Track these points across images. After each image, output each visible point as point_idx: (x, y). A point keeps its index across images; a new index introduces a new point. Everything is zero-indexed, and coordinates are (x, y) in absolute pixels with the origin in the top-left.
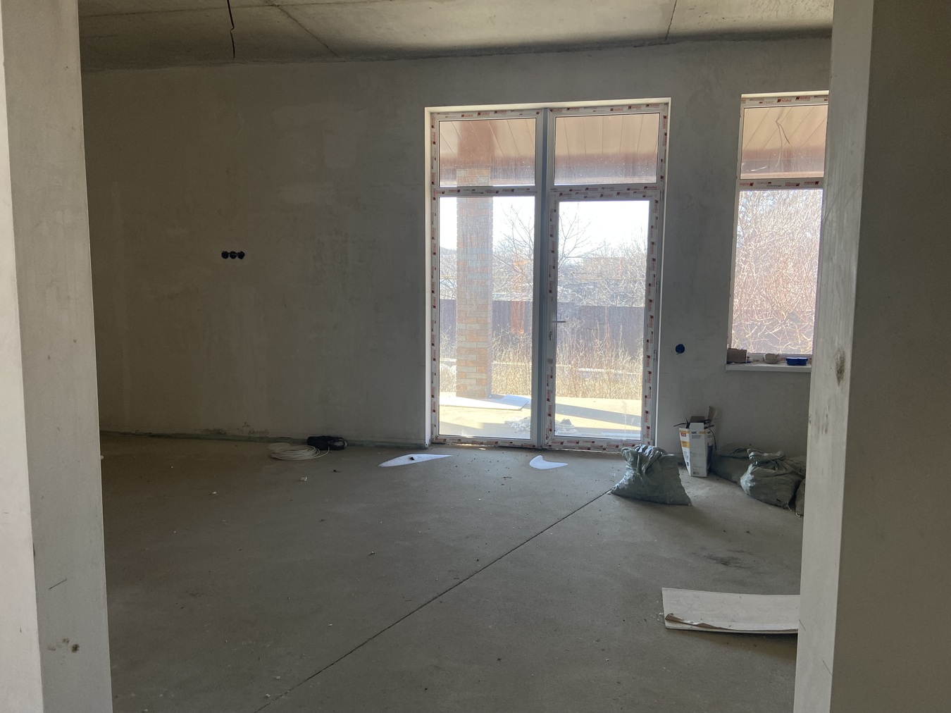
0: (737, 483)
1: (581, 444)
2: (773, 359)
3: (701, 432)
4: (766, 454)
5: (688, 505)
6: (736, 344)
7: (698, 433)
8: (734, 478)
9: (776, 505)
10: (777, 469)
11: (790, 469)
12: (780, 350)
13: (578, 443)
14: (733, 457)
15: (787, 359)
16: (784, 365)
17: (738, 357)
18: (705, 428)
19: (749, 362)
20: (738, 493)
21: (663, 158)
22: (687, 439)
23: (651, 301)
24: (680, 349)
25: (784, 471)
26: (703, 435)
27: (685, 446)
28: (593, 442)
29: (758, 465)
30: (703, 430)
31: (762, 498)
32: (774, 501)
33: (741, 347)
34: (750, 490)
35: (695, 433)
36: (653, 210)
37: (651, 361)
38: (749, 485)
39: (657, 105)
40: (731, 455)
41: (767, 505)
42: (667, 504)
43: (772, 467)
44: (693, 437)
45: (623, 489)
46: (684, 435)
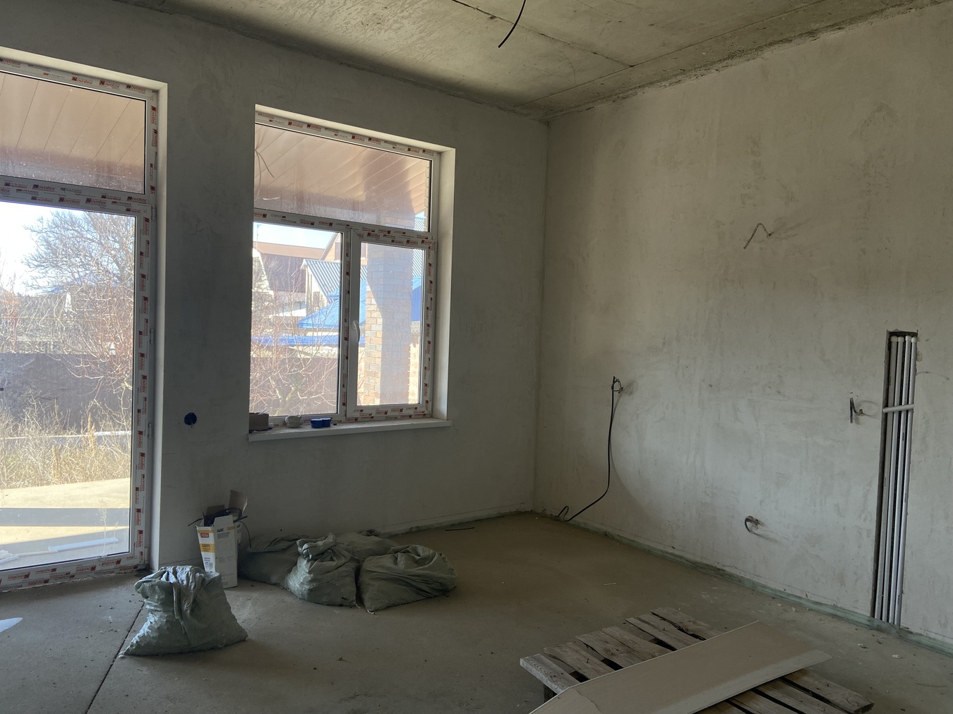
0: (281, 586)
1: (32, 578)
2: (295, 422)
3: (229, 529)
4: (320, 543)
5: (244, 641)
6: (253, 408)
7: (225, 531)
8: (274, 579)
9: (341, 605)
10: (335, 558)
11: (348, 555)
12: (302, 411)
13: (27, 576)
14: (269, 552)
15: (312, 422)
16: (308, 429)
17: (260, 422)
18: (234, 522)
19: (270, 429)
20: (288, 599)
21: (153, 163)
22: (210, 540)
23: (142, 355)
24: (191, 419)
25: (343, 561)
26: (232, 532)
27: (206, 550)
28: (54, 570)
29: (314, 559)
30: (232, 525)
31: (324, 599)
32: (339, 601)
33: (261, 411)
34: (308, 594)
35: (222, 530)
36: (141, 232)
37: (145, 439)
38: (307, 587)
39: (141, 89)
40: (267, 550)
41: (331, 608)
42: (220, 649)
43: (329, 557)
44: (219, 537)
45: (148, 644)
46: (205, 535)
